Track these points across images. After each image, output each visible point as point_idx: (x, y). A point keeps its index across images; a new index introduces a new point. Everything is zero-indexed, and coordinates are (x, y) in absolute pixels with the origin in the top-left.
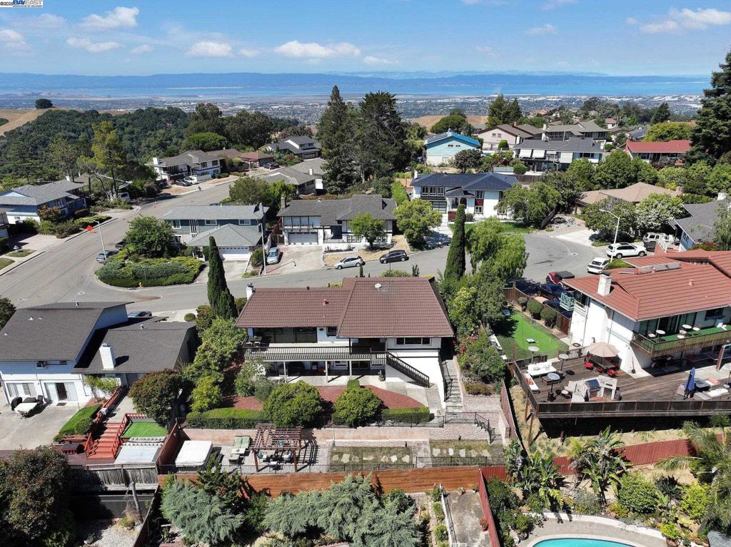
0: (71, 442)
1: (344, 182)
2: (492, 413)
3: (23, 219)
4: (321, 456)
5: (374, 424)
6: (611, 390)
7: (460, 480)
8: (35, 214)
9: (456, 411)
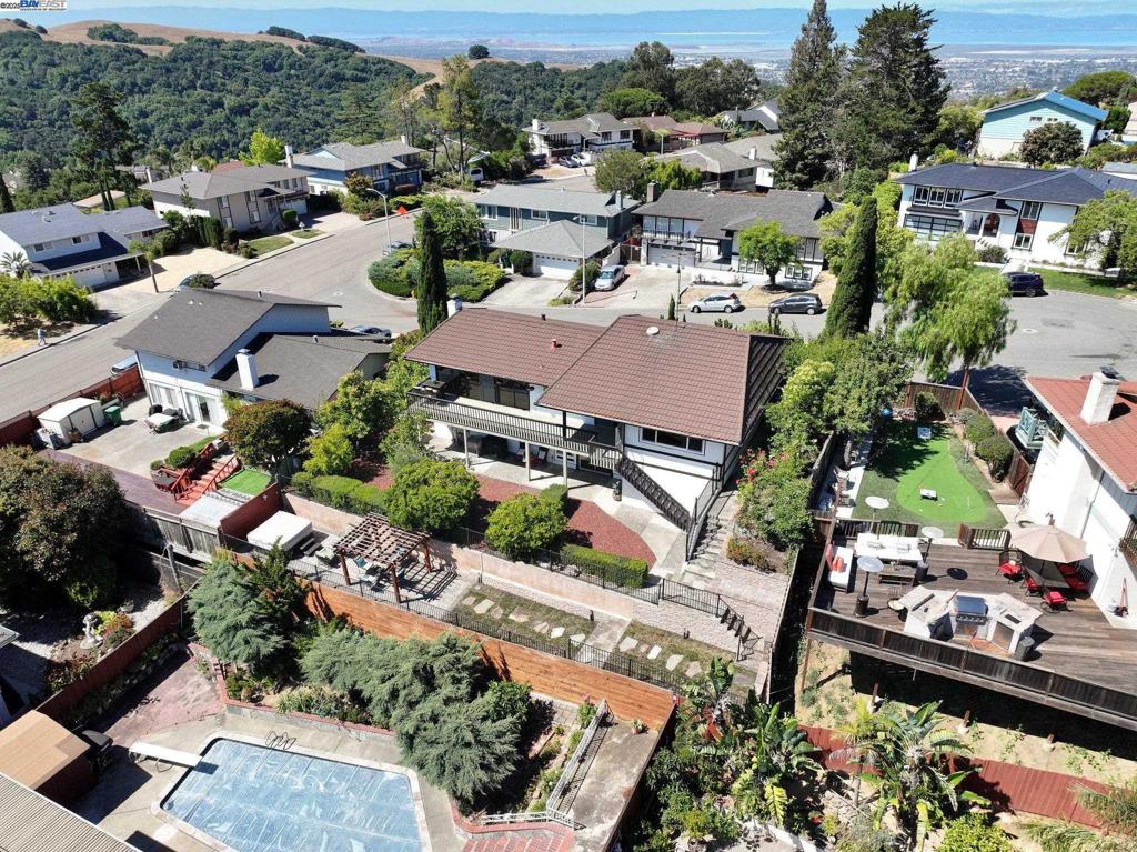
0: (168, 475)
1: (806, 177)
2: (761, 606)
3: (330, 188)
4: (451, 592)
5: (545, 565)
6: (1011, 632)
7: (640, 707)
8: (340, 183)
9: (698, 584)
